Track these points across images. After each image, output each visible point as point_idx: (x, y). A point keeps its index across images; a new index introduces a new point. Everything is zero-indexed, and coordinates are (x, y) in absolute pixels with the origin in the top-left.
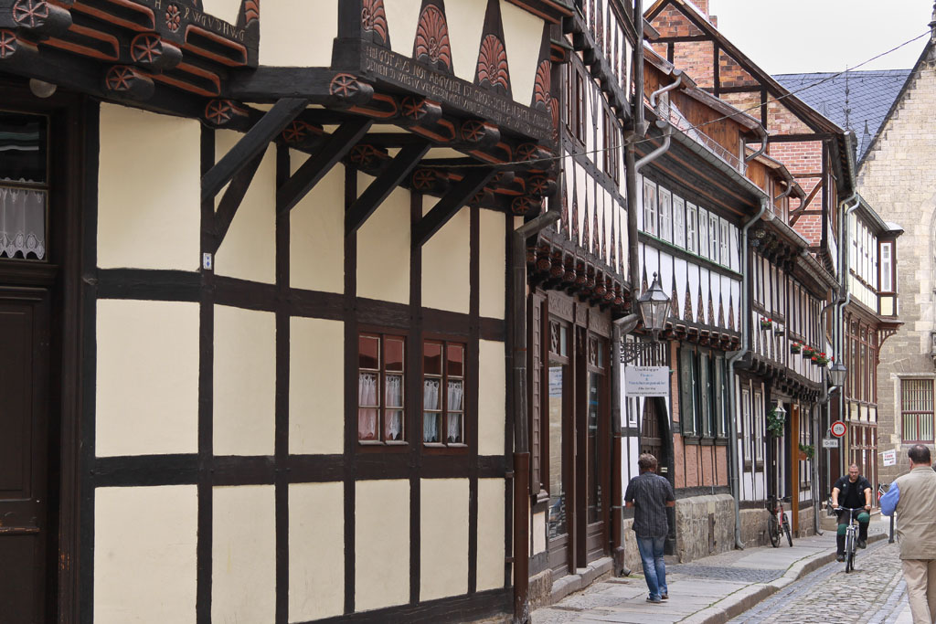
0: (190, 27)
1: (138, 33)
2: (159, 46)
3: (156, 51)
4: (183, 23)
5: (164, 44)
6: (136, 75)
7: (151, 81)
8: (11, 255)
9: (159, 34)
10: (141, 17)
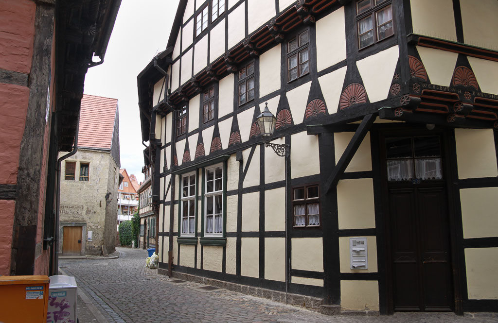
0: (475, 97)
1: (456, 102)
2: (463, 105)
3: (462, 107)
4: (473, 97)
5: (464, 104)
6: (456, 116)
7: (464, 117)
8: (431, 179)
9: (461, 101)
10: (454, 97)
